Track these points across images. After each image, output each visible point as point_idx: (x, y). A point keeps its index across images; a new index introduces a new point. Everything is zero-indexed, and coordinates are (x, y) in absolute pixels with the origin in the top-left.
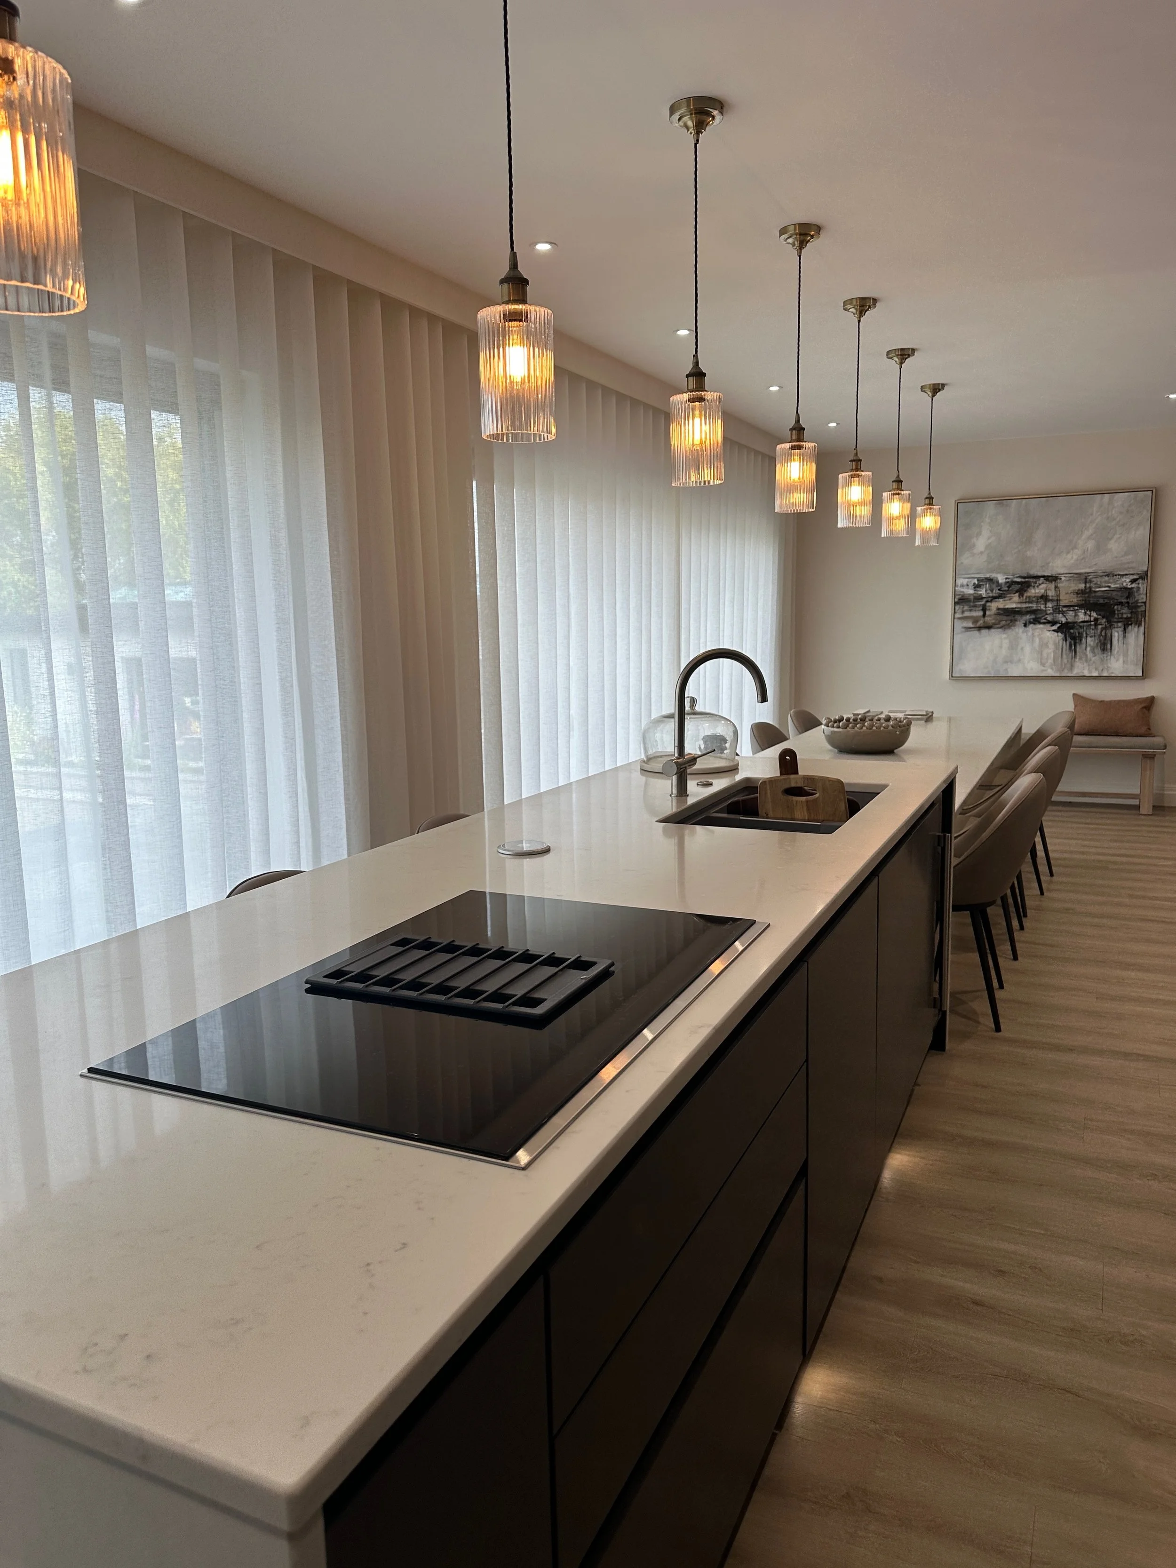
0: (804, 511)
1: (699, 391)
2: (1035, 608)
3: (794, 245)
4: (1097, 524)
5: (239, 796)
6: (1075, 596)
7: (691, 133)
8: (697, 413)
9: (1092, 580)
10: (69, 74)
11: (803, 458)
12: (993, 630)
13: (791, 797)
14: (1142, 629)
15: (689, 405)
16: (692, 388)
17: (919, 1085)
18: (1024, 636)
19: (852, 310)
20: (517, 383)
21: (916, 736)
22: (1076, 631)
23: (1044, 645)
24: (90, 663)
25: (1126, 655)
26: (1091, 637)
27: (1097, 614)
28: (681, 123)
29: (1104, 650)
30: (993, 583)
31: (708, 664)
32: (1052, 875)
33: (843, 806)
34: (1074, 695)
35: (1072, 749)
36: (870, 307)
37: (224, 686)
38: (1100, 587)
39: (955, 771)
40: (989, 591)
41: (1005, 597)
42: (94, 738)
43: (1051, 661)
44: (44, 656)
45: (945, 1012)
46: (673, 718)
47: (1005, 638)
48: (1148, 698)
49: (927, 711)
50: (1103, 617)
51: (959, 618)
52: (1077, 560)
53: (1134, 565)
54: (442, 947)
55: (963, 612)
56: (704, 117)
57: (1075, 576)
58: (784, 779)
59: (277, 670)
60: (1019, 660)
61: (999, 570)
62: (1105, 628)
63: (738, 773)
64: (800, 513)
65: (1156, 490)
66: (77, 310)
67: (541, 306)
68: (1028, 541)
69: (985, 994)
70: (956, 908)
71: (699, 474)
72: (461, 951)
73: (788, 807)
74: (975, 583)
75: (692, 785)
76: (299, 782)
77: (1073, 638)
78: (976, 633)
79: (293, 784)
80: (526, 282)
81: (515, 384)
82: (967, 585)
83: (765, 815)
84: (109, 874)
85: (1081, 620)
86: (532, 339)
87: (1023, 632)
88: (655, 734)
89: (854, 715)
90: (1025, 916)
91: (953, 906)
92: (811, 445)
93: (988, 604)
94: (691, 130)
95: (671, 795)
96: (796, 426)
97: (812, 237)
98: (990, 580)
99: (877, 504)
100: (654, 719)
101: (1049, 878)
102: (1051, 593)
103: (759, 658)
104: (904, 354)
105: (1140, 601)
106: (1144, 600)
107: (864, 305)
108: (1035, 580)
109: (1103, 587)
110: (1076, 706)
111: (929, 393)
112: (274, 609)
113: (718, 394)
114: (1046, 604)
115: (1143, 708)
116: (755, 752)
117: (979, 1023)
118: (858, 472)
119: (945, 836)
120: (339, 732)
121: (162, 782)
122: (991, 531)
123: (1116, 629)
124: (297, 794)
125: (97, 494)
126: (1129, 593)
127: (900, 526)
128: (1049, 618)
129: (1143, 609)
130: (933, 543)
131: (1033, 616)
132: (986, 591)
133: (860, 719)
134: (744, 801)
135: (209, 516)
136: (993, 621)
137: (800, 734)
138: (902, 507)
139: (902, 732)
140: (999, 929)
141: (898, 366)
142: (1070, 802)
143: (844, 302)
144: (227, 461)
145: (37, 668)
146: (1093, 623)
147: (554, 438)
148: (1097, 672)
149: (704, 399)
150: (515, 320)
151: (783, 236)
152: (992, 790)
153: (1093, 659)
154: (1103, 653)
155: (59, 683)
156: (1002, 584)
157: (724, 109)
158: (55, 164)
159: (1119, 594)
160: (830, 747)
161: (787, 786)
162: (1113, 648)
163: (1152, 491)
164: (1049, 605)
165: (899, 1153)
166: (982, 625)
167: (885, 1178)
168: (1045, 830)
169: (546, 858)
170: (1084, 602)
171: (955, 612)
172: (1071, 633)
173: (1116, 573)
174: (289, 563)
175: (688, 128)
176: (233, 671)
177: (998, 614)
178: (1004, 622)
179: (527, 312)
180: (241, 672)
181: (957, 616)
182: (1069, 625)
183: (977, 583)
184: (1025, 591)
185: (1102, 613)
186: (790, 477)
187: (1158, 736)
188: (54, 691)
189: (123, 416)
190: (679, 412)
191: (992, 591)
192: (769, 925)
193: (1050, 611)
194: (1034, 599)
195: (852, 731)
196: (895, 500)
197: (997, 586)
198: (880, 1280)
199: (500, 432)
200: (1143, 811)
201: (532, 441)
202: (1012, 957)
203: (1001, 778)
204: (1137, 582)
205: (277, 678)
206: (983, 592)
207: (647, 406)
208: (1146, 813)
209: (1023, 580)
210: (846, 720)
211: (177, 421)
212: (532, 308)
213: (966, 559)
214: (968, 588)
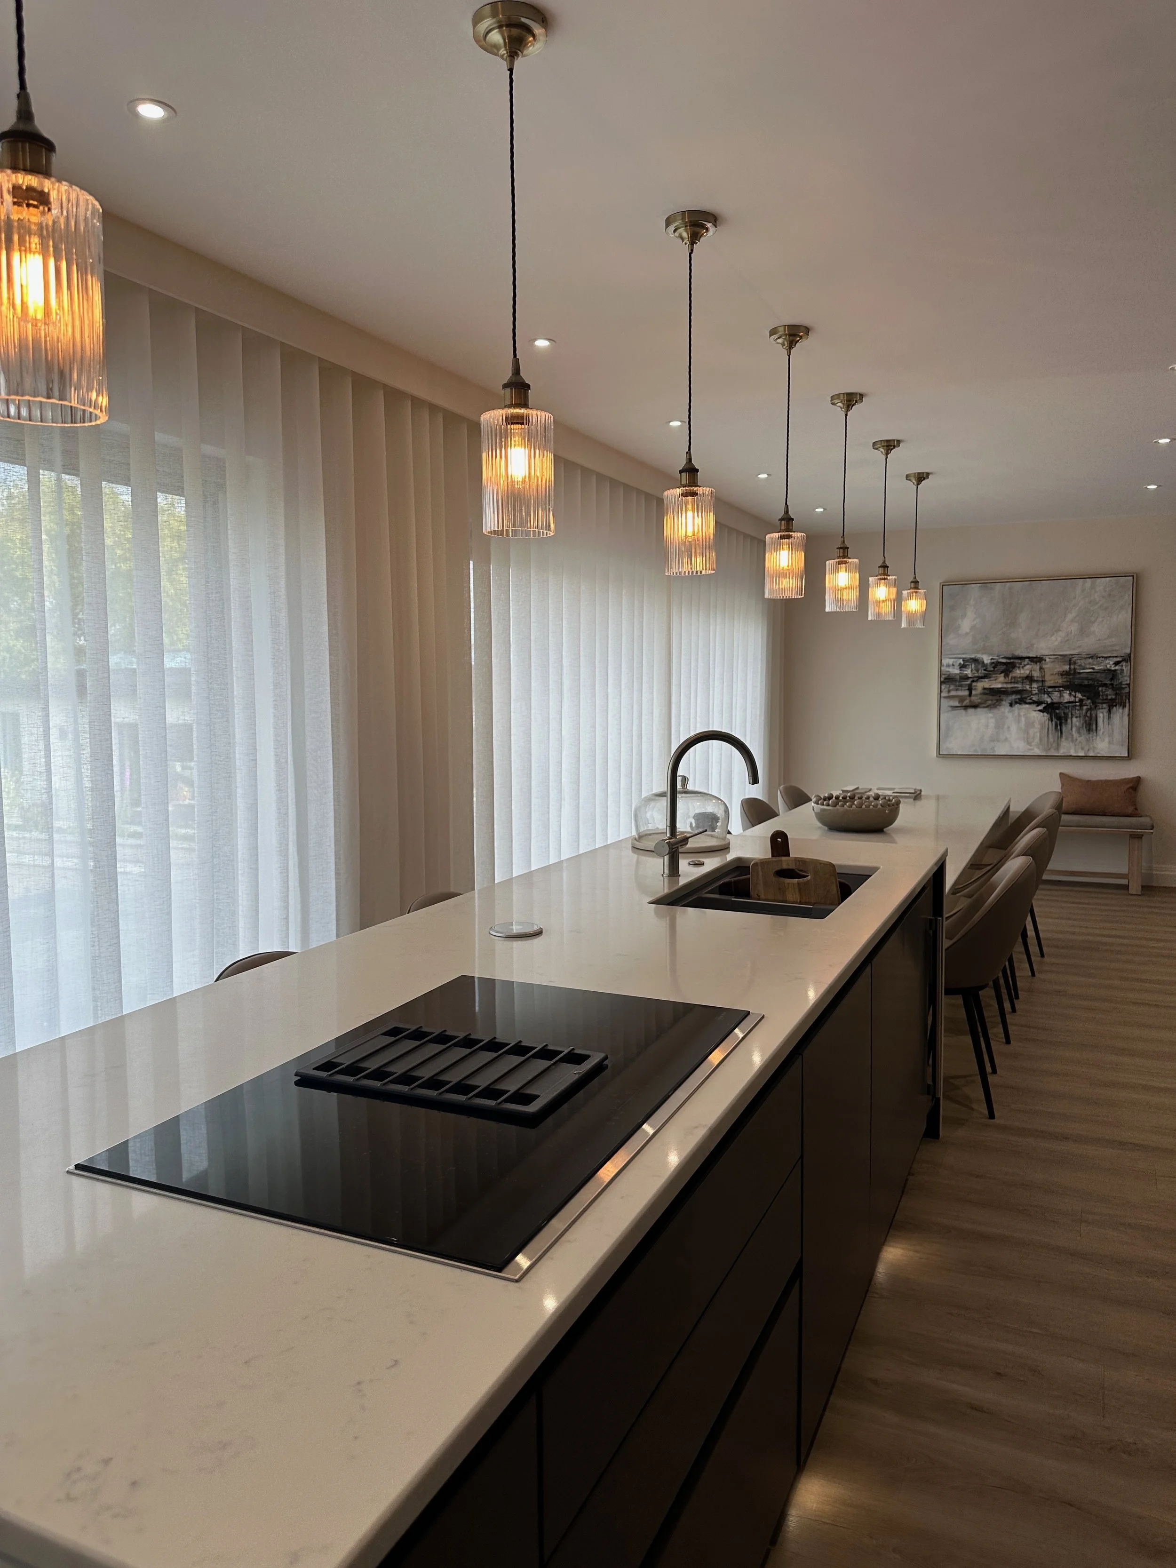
0: (793, 597)
1: (692, 486)
2: (1020, 688)
3: (783, 345)
4: (1080, 608)
5: (230, 872)
6: (1060, 677)
7: (686, 244)
8: (690, 507)
9: (1077, 661)
10: (101, 205)
11: (791, 547)
12: (979, 710)
13: (782, 878)
14: (1127, 710)
15: (682, 500)
16: (685, 482)
17: (913, 1175)
18: (1010, 715)
19: (840, 404)
20: (518, 482)
21: (906, 814)
22: (1062, 712)
23: (1029, 724)
24: (88, 740)
25: (1111, 735)
26: (1076, 717)
27: (1082, 695)
28: (677, 234)
29: (1089, 730)
30: (979, 663)
31: (698, 746)
32: (1042, 955)
33: (835, 890)
34: (1061, 774)
35: (1060, 828)
36: (856, 402)
37: (220, 762)
38: (1084, 669)
39: (945, 854)
40: (974, 672)
41: (990, 677)
42: (88, 815)
43: (1037, 740)
44: (42, 733)
45: (939, 1099)
46: (665, 796)
47: (991, 717)
48: (1134, 778)
49: (915, 789)
50: (1088, 699)
51: (945, 697)
52: (1061, 642)
53: (1117, 648)
54: (433, 1037)
55: (949, 691)
56: (697, 229)
57: (1059, 657)
58: (776, 861)
59: (272, 746)
60: (1006, 739)
61: (985, 651)
62: (1090, 709)
63: (729, 852)
64: (789, 599)
65: (1137, 575)
66: (98, 422)
67: (542, 410)
68: (1013, 623)
69: (978, 1079)
70: (948, 992)
71: (691, 564)
72: (453, 1042)
73: (780, 889)
74: (960, 664)
75: (684, 864)
76: (290, 857)
77: (1059, 718)
78: (963, 712)
79: (284, 860)
80: (528, 387)
81: (516, 483)
82: (953, 665)
83: (757, 897)
84: (97, 951)
85: (1066, 701)
86: (533, 440)
87: (1009, 712)
88: (646, 812)
89: (844, 791)
90: (1017, 997)
91: (945, 989)
92: (799, 534)
93: (974, 684)
94: (686, 241)
95: (662, 875)
96: (785, 516)
97: (801, 337)
98: (975, 661)
99: (864, 589)
100: (646, 797)
101: (1039, 959)
102: (1036, 674)
103: (748, 738)
104: (889, 446)
105: (1124, 683)
106: (1128, 682)
107: (851, 400)
108: (1019, 661)
109: (1087, 668)
110: (1063, 785)
111: (914, 481)
112: (271, 687)
113: (711, 489)
114: (1031, 685)
115: (1128, 789)
116: (745, 828)
117: (972, 1109)
118: (845, 559)
119: (936, 920)
120: (332, 807)
121: (153, 858)
122: (975, 613)
123: (1101, 710)
124: (287, 870)
125: (102, 576)
126: (1113, 674)
127: (887, 609)
128: (1035, 698)
129: (1127, 691)
130: (919, 625)
131: (1018, 697)
132: (972, 671)
133: (849, 797)
134: (735, 882)
135: (210, 596)
136: (979, 701)
137: (790, 810)
138: (889, 591)
139: (891, 811)
140: (991, 1011)
141: (884, 457)
142: (1059, 881)
143: (832, 397)
144: (231, 543)
145: (36, 745)
146: (1077, 704)
147: (552, 534)
148: (1083, 752)
149: (697, 494)
150: (518, 423)
151: (773, 337)
152: (982, 869)
153: (1079, 739)
154: (1089, 734)
155: (56, 760)
156: (987, 664)
157: (717, 222)
158: (84, 286)
159: (1103, 675)
160: (819, 825)
161: (778, 868)
162: (1098, 728)
163: (1133, 576)
164: (1035, 685)
165: (893, 1247)
166: (968, 704)
167: (880, 1273)
168: (1035, 909)
169: (536, 941)
170: (1069, 683)
171: (941, 691)
172: (1057, 713)
173: (1099, 655)
174: (288, 641)
175: (683, 239)
176: (229, 748)
177: (984, 694)
178: (990, 702)
179: (529, 416)
180: (237, 748)
181: (943, 694)
182: (1055, 705)
183: (962, 663)
184: (1010, 672)
185: (1087, 694)
186: (779, 565)
187: (1147, 816)
188: (51, 768)
189: (130, 500)
190: (673, 506)
191: (977, 671)
192: (763, 1017)
193: (1035, 691)
194: (1019, 680)
195: (841, 809)
196: (882, 585)
197: (982, 667)
198: (875, 1382)
199: (500, 528)
200: (1132, 891)
201: (532, 536)
202: (1004, 1041)
203: (991, 857)
204: (1120, 664)
205: (273, 754)
206: (968, 672)
207: (639, 492)
208: (1134, 893)
209: (1008, 661)
210: (836, 798)
211: (182, 505)
212: (534, 412)
213: (951, 640)
214: (953, 668)
